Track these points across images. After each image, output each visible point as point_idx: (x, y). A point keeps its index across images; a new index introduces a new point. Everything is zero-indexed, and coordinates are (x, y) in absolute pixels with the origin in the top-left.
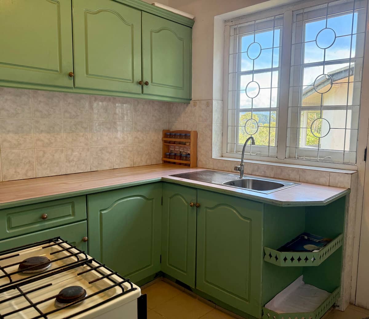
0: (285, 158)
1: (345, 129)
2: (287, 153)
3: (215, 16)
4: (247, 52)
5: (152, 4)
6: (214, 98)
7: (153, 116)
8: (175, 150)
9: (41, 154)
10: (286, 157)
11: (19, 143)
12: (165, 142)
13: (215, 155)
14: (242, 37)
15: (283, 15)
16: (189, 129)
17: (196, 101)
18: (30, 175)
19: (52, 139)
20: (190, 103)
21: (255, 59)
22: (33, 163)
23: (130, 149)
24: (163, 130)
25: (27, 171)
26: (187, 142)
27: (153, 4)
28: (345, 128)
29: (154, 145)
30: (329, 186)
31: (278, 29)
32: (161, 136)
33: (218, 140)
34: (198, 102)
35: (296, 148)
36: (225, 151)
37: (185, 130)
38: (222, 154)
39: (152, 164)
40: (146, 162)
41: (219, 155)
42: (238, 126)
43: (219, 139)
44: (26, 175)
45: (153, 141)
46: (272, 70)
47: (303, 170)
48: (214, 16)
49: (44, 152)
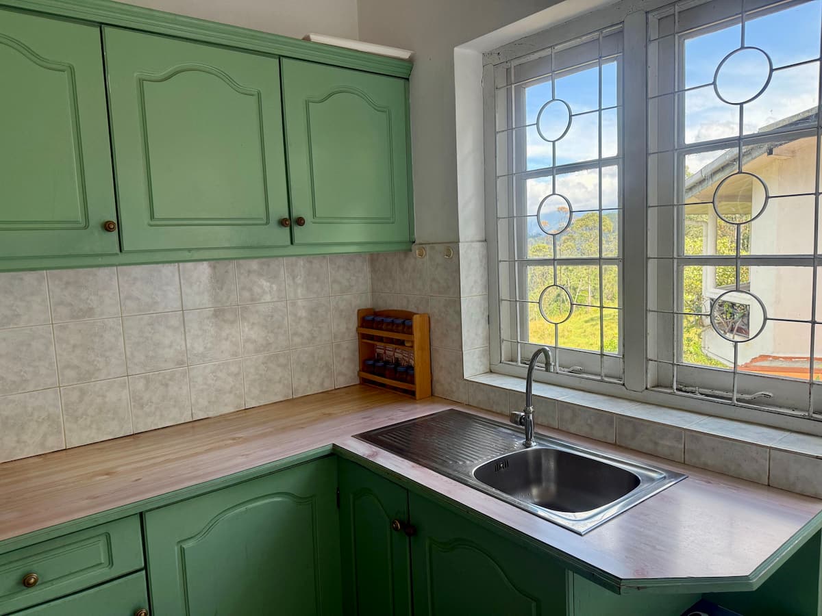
0: (647, 389)
1: (810, 324)
2: (649, 375)
3: (457, 46)
4: (537, 124)
5: (304, 39)
6: (461, 239)
7: (335, 281)
8: (385, 353)
9: (75, 396)
10: (648, 387)
11: (24, 378)
12: (363, 336)
13: (473, 369)
14: (527, 89)
15: (621, 25)
16: (412, 309)
17: (424, 246)
18: (53, 444)
19: (98, 362)
20: (411, 250)
21: (557, 140)
22: (59, 418)
23: (282, 360)
24: (359, 311)
25: (45, 436)
26: (408, 341)
27: (307, 39)
28: (810, 319)
29: (338, 346)
30: (769, 485)
31: (613, 61)
32: (354, 323)
33: (476, 334)
34: (427, 247)
35: (673, 364)
36: (496, 361)
37: (404, 309)
38: (490, 364)
39: (336, 387)
40: (322, 384)
41: (482, 369)
42: (524, 302)
43: (480, 332)
44: (42, 445)
45: (335, 337)
46: (600, 163)
47: (693, 436)
48: (454, 47)
49: (83, 392)
